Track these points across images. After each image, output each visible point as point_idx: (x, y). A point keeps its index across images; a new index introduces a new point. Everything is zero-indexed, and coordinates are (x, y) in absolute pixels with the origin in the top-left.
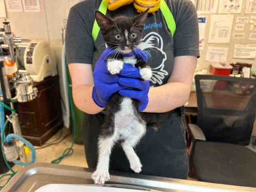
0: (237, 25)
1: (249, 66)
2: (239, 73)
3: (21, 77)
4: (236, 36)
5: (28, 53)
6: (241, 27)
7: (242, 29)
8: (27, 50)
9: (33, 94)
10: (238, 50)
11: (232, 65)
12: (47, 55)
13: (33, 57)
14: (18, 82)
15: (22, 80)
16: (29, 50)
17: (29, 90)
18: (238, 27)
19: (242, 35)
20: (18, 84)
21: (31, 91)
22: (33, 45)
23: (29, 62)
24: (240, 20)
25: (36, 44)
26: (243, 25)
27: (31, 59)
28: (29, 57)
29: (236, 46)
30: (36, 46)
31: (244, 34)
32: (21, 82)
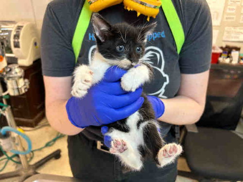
0: (229, 7)
1: (238, 49)
2: (228, 57)
3: (11, 70)
4: (227, 18)
5: (15, 36)
6: (233, 9)
7: (234, 11)
8: (13, 33)
9: (25, 87)
10: (228, 32)
11: (222, 48)
12: (35, 38)
13: (20, 40)
14: (8, 75)
15: (12, 74)
16: (15, 33)
17: (20, 83)
18: (229, 9)
19: (233, 18)
20: (8, 78)
21: (23, 84)
22: (19, 28)
23: (17, 45)
24: (232, 2)
25: (22, 27)
26: (235, 7)
27: (18, 42)
28: (16, 40)
29: (226, 28)
30: (23, 29)
31: (234, 17)
32: (11, 76)
